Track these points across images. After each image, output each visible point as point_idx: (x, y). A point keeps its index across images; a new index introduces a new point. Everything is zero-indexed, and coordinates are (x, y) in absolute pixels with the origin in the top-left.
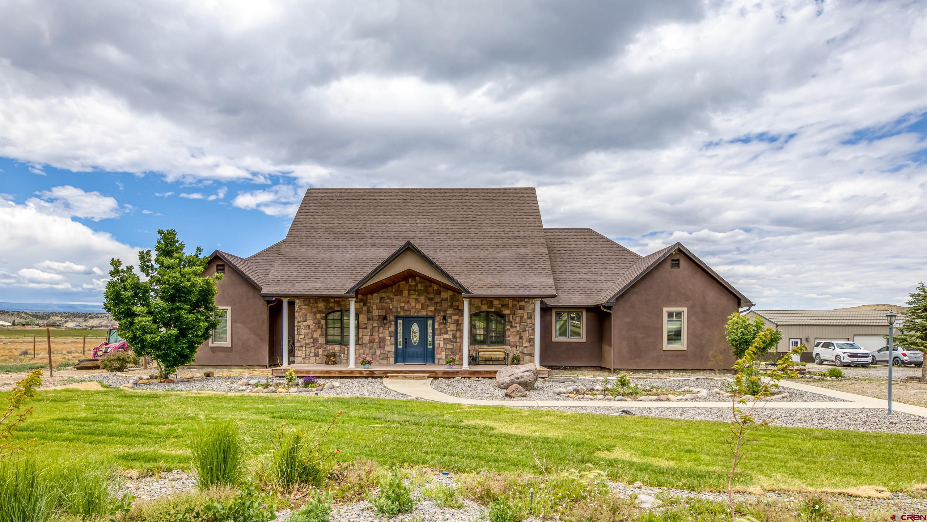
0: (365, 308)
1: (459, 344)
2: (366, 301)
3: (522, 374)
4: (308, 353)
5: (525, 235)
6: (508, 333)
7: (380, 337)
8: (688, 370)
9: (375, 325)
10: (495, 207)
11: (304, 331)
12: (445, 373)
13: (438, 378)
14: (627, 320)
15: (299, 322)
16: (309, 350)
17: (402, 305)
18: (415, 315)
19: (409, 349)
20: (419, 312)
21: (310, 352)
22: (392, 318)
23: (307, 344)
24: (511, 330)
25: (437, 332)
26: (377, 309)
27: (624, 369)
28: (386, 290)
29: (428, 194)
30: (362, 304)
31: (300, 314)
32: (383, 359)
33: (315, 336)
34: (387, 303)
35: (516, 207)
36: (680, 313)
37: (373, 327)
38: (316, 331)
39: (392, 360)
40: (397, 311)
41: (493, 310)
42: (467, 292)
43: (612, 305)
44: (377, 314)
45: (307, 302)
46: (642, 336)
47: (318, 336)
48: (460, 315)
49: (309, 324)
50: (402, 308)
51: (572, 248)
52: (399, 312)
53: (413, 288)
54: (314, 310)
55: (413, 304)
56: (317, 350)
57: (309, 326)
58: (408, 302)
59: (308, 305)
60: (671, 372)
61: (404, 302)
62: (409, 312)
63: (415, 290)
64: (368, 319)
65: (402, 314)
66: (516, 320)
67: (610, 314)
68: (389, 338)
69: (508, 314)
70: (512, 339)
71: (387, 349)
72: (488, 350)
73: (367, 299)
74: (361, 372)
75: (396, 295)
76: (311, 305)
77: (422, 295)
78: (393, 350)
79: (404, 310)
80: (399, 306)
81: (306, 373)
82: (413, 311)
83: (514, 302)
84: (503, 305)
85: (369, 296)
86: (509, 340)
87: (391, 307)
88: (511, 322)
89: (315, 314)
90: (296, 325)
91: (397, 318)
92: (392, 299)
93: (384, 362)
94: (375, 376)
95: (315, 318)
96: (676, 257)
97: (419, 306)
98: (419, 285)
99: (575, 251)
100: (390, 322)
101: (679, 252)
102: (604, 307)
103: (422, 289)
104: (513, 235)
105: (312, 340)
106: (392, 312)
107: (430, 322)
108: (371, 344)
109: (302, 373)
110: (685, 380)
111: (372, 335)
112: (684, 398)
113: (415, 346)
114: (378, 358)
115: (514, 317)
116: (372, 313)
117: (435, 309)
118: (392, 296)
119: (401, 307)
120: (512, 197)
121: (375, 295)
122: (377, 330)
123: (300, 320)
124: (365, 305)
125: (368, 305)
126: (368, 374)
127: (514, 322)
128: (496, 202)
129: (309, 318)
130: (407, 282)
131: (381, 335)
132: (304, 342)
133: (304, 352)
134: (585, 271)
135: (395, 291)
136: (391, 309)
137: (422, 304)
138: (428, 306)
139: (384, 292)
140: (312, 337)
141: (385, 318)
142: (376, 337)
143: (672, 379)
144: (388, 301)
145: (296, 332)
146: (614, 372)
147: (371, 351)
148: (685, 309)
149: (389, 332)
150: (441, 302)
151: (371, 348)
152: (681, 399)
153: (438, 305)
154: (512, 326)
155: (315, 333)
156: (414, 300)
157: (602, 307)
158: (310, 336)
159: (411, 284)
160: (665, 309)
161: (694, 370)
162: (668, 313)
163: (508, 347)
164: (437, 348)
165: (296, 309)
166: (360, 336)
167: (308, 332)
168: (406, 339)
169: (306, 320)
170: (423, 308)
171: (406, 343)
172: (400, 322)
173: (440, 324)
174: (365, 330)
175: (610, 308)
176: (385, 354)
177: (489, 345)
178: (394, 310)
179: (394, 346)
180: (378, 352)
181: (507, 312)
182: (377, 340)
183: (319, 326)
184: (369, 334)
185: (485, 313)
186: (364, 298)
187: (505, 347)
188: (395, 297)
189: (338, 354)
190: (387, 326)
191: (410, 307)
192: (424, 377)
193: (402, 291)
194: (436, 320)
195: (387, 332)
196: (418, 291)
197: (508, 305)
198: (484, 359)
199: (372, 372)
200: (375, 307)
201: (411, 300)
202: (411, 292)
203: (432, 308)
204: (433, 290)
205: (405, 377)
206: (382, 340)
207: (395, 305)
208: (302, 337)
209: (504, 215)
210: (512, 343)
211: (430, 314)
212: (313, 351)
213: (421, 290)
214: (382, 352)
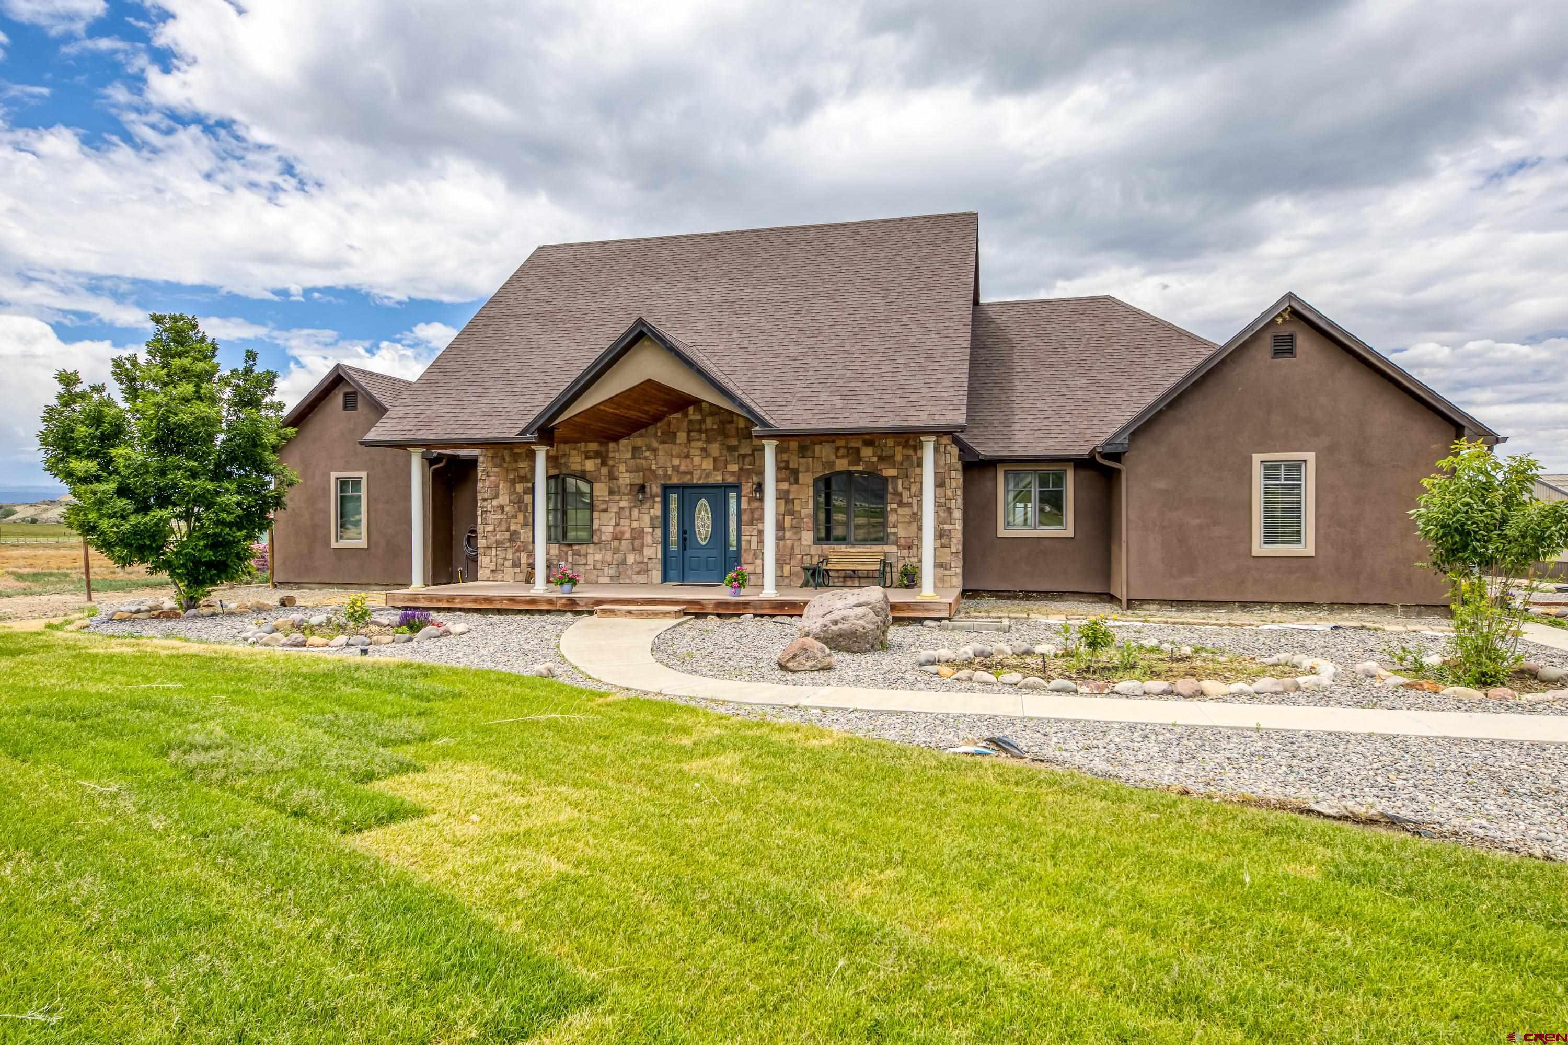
0: (604, 470)
1: (789, 543)
2: (607, 456)
3: (845, 613)
4: (500, 561)
5: (929, 303)
6: (892, 518)
7: (633, 529)
8: (1318, 605)
9: (623, 504)
10: (882, 254)
11: (494, 517)
12: (720, 604)
13: (704, 615)
14: (1161, 484)
15: (484, 500)
16: (502, 555)
17: (676, 462)
18: (701, 482)
19: (689, 553)
20: (708, 476)
21: (505, 559)
22: (656, 489)
23: (498, 543)
24: (900, 511)
25: (745, 518)
26: (627, 471)
27: (1153, 601)
28: (644, 431)
29: (755, 239)
30: (598, 461)
31: (487, 484)
32: (638, 573)
33: (512, 528)
34: (646, 458)
35: (925, 251)
36: (1295, 468)
37: (620, 508)
38: (515, 517)
39: (657, 575)
40: (666, 475)
41: (860, 468)
42: (765, 424)
43: (1120, 450)
44: (628, 481)
45: (498, 461)
46: (1197, 521)
47: (519, 528)
48: (792, 480)
49: (502, 503)
50: (676, 469)
51: (1063, 336)
52: (670, 478)
53: (697, 427)
54: (512, 477)
55: (697, 460)
56: (518, 554)
57: (502, 508)
58: (687, 456)
59: (500, 466)
60: (1275, 608)
61: (679, 456)
62: (689, 477)
63: (700, 431)
64: (611, 492)
65: (675, 480)
66: (910, 490)
67: (1119, 471)
68: (650, 530)
69: (893, 477)
70: (902, 532)
71: (648, 552)
72: (847, 554)
73: (607, 451)
74: (550, 601)
75: (663, 442)
76: (505, 465)
77: (716, 440)
78: (659, 556)
79: (678, 471)
80: (669, 465)
81: (448, 601)
82: (697, 474)
83: (905, 452)
84: (881, 459)
85: (612, 445)
86: (895, 534)
87: (654, 467)
88: (901, 495)
89: (513, 483)
90: (479, 505)
91: (667, 489)
92: (655, 451)
93: (641, 579)
94: (579, 609)
95: (513, 491)
96: (1286, 330)
97: (708, 464)
98: (709, 421)
99: (1068, 342)
100: (653, 497)
101: (1296, 319)
102: (1105, 456)
103: (715, 427)
104: (904, 305)
105: (507, 535)
106: (656, 476)
107: (733, 498)
108: (616, 543)
109: (439, 601)
110: (1299, 631)
111: (617, 525)
112: (1250, 689)
113: (703, 548)
114: (629, 572)
115: (906, 484)
116: (617, 479)
117: (741, 469)
118: (655, 444)
119: (673, 466)
120: (924, 232)
121: (623, 442)
122: (627, 513)
123: (486, 496)
124: (604, 463)
125: (611, 463)
126: (565, 605)
127: (906, 495)
128: (886, 245)
129: (501, 492)
130: (686, 415)
131: (635, 525)
132: (494, 539)
133: (494, 559)
134: (1084, 381)
135: (662, 433)
136: (653, 472)
137: (715, 460)
138: (726, 462)
139: (641, 436)
140: (508, 530)
141: (642, 488)
142: (626, 528)
143: (1265, 627)
144: (647, 454)
145: (479, 520)
146: (1128, 608)
147: (615, 556)
148: (1311, 457)
149: (652, 519)
150: (753, 454)
151: (616, 551)
152: (1241, 693)
153: (747, 460)
154: (901, 504)
155: (513, 521)
156: (698, 452)
157: (1097, 456)
158: (504, 528)
159: (692, 417)
160: (1257, 458)
161: (1334, 606)
162: (1266, 468)
163: (894, 549)
164: (746, 550)
165: (480, 474)
166: (596, 526)
167: (501, 520)
168: (685, 532)
169: (496, 497)
170: (715, 468)
171: (685, 539)
172: (674, 496)
173: (750, 500)
174: (605, 514)
175: (1116, 457)
176: (642, 563)
177: (853, 545)
178: (660, 472)
179: (659, 547)
180: (630, 559)
181: (890, 472)
182: (628, 535)
183: (519, 507)
184: (613, 523)
185: (844, 477)
186: (603, 449)
187: (887, 549)
188: (661, 447)
189: (555, 562)
190: (647, 505)
191: (691, 466)
192: (668, 613)
193: (675, 434)
194: (743, 493)
195: (646, 519)
196: (706, 431)
197: (893, 456)
198: (842, 574)
199: (572, 602)
200: (622, 468)
201: (692, 452)
202: (692, 434)
203: (734, 468)
204: (737, 429)
205: (630, 612)
206: (637, 535)
207: (661, 462)
208: (490, 528)
209: (898, 267)
210: (902, 541)
211: (731, 479)
212: (510, 556)
213: (713, 430)
214: (638, 559)
